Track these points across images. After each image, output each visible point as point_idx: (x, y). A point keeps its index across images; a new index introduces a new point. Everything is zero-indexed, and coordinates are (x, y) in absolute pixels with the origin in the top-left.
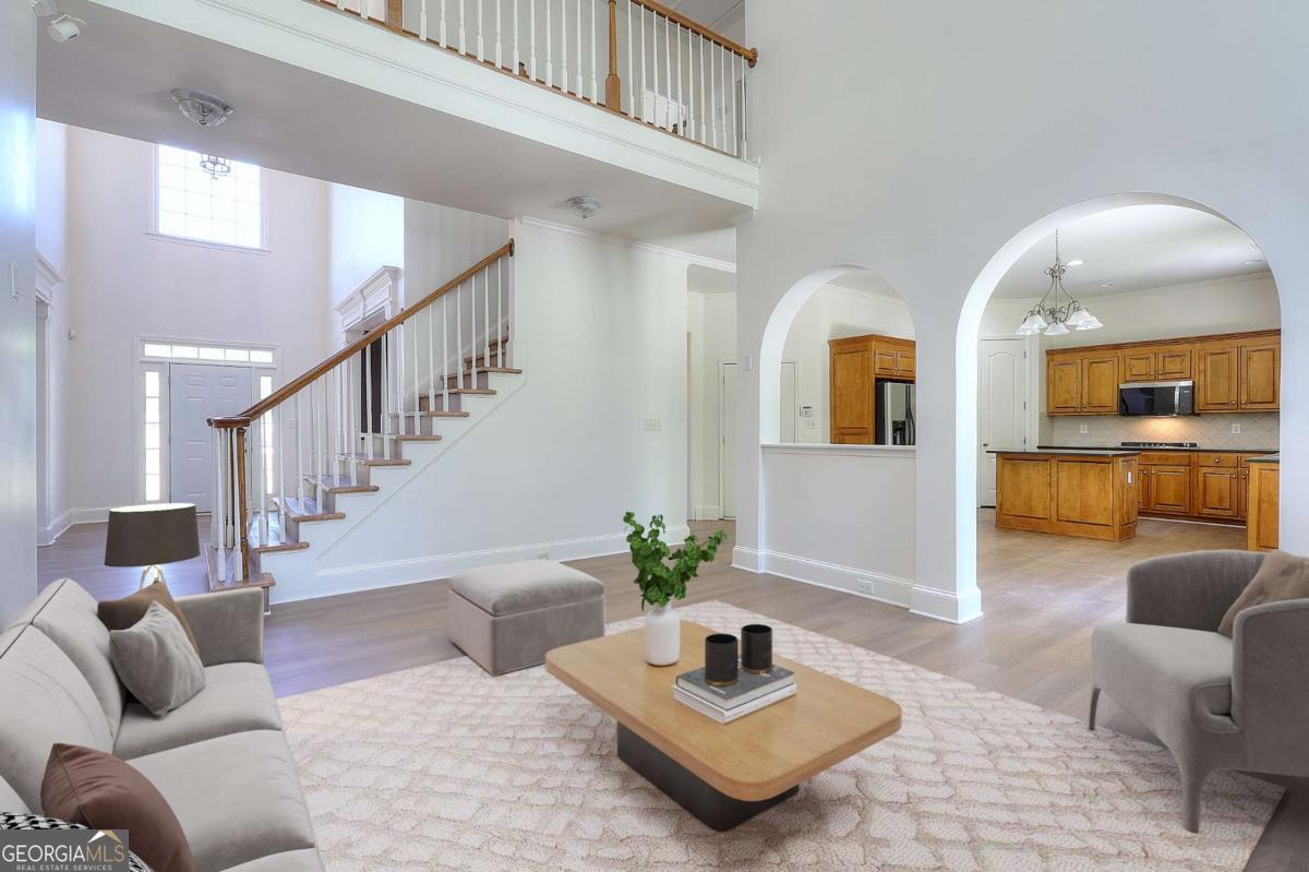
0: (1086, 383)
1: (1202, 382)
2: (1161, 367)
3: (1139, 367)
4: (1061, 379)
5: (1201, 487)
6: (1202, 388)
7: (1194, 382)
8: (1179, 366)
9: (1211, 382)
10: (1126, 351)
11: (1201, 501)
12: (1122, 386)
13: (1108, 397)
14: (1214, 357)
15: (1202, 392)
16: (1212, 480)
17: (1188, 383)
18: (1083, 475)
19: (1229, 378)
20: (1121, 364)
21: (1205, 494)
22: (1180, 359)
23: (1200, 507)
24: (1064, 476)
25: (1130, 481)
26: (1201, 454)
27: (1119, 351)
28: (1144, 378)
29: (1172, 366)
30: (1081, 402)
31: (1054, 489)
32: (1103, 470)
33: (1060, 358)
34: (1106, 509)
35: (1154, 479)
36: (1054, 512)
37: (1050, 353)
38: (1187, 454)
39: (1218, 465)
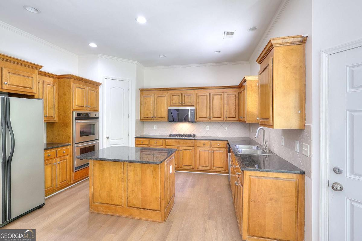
0: (156, 106)
1: (198, 108)
2: (183, 100)
3: (176, 99)
4: (145, 103)
5: (198, 156)
6: (198, 110)
7: (195, 107)
8: (190, 100)
9: (201, 108)
10: (172, 92)
11: (198, 163)
12: (170, 108)
13: (164, 113)
14: (202, 97)
15: (198, 112)
16: (202, 153)
17: (193, 108)
18: (143, 172)
19: (207, 107)
20: (169, 98)
21: (199, 159)
22: (190, 96)
23: (198, 165)
24: (131, 172)
25: (171, 172)
26: (198, 141)
27: (168, 92)
28: (177, 104)
29: (188, 100)
30: (154, 114)
31: (125, 183)
32: (155, 170)
33: (145, 93)
34: (156, 199)
35: (181, 153)
36: (125, 200)
37: (142, 90)
38: (193, 141)
39: (204, 146)
